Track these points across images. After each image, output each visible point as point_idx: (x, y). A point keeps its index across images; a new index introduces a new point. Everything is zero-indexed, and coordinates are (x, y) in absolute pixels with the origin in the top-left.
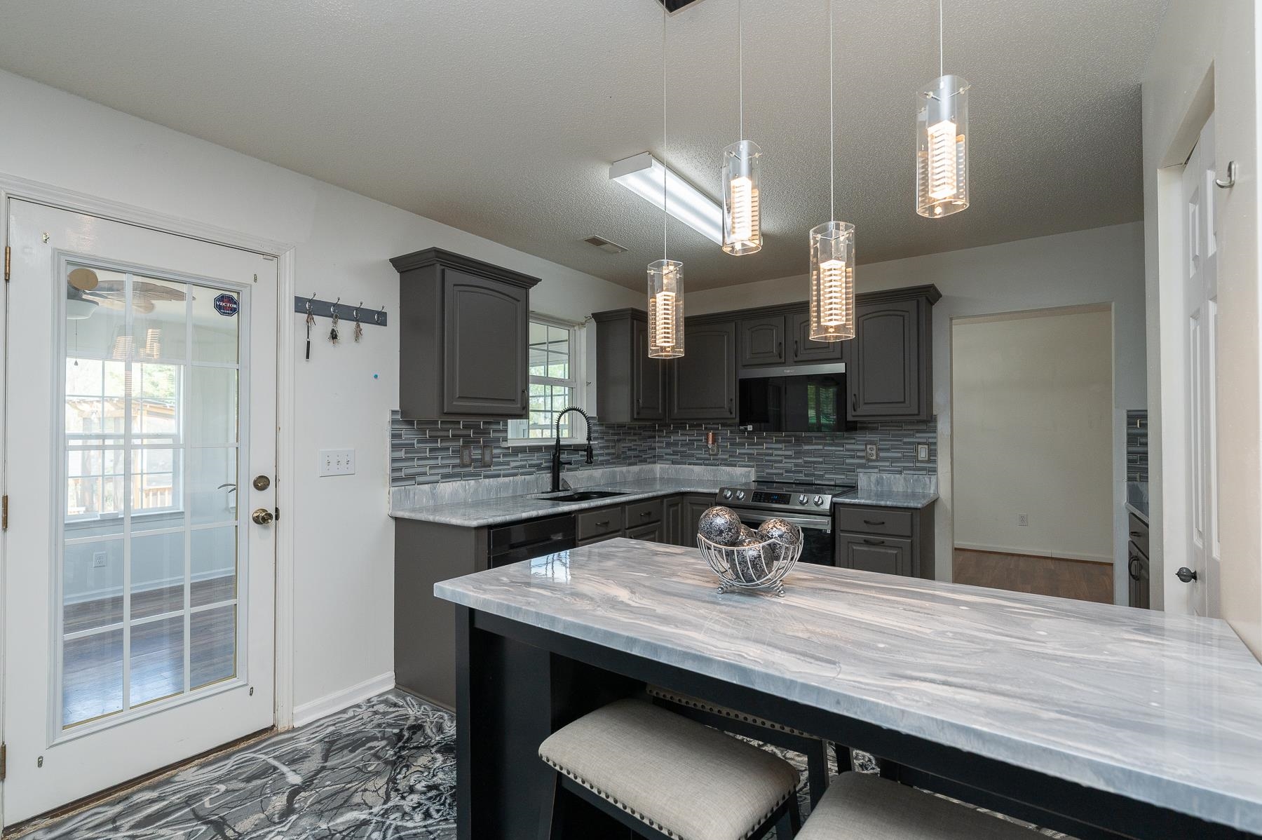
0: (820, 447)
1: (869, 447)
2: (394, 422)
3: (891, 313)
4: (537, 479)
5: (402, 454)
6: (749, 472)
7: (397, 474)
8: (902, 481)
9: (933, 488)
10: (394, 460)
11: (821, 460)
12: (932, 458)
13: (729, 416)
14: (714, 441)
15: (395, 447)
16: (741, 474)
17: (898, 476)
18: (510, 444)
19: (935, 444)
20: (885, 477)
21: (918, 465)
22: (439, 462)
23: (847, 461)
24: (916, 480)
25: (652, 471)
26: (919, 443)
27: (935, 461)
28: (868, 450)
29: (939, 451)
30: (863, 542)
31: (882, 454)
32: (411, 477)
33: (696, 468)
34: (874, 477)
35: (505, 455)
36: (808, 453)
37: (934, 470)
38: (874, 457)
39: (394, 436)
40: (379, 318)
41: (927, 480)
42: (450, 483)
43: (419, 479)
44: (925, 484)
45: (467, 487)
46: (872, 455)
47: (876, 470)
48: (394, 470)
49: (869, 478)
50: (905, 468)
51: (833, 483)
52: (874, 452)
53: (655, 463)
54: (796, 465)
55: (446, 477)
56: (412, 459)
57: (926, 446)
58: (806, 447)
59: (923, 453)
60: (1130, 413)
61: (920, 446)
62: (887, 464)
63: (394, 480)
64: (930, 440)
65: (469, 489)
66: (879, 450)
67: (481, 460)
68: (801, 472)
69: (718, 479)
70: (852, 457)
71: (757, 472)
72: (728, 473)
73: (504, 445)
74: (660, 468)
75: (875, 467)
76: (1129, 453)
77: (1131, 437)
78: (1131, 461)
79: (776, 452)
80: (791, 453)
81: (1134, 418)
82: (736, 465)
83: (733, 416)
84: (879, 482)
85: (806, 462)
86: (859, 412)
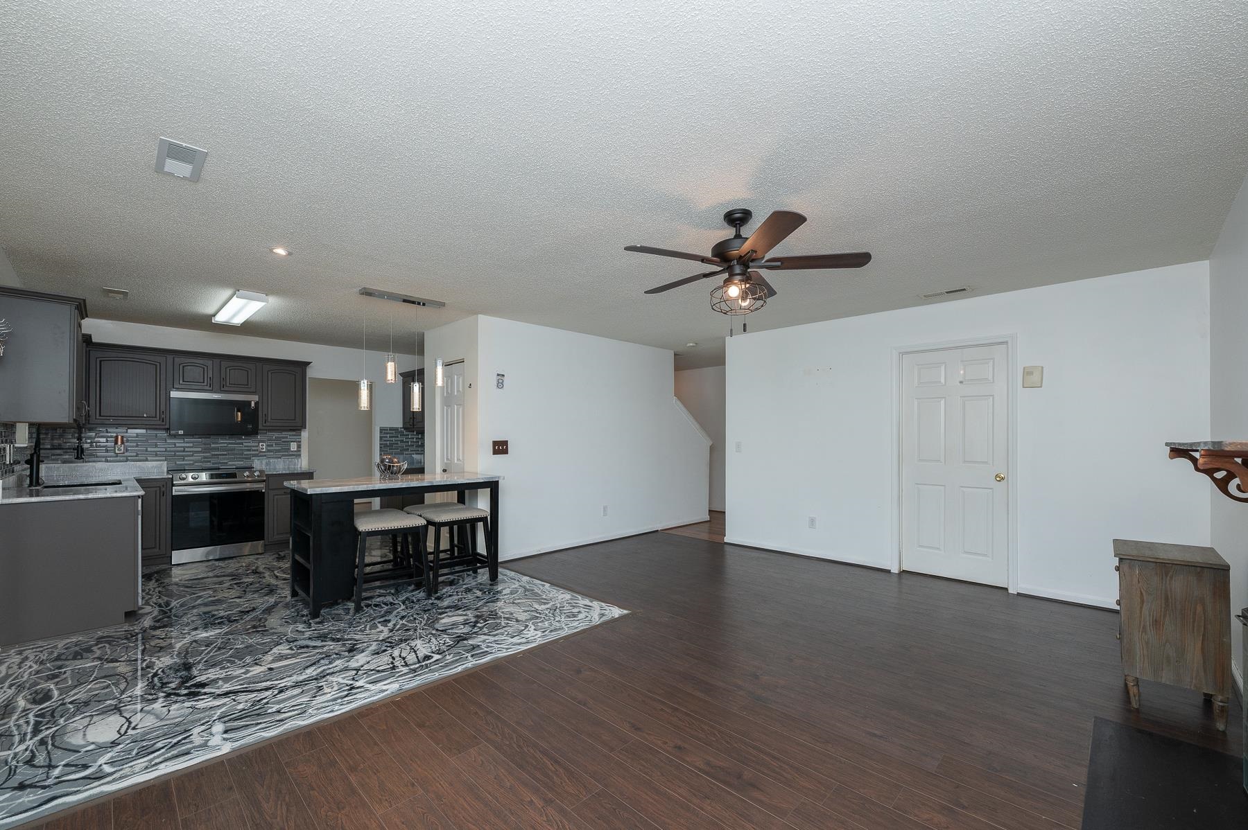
0: (225, 445)
1: (260, 444)
6: (163, 464)
8: (281, 461)
9: (299, 463)
12: (298, 449)
13: (160, 422)
16: (152, 467)
17: (279, 460)
19: (300, 442)
20: (271, 461)
21: (291, 453)
23: (246, 453)
24: (290, 461)
27: (300, 451)
28: (260, 446)
29: (302, 446)
31: (269, 448)
33: (99, 465)
34: (264, 462)
36: (217, 449)
37: (300, 455)
38: (264, 450)
41: (296, 460)
44: (295, 462)
46: (262, 449)
47: (265, 458)
49: (261, 462)
50: (283, 455)
51: (234, 467)
52: (264, 447)
54: (205, 457)
57: (295, 443)
58: (214, 446)
59: (294, 447)
60: (381, 428)
61: (292, 443)
62: (272, 454)
64: (298, 440)
66: (268, 446)
68: (210, 462)
70: (249, 450)
71: (168, 463)
72: (139, 467)
74: (46, 467)
75: (265, 456)
76: (380, 444)
77: (381, 438)
78: (380, 447)
79: (186, 449)
80: (200, 449)
81: (382, 430)
82: (147, 460)
83: (164, 423)
84: (267, 464)
85: (213, 455)
86: (268, 424)
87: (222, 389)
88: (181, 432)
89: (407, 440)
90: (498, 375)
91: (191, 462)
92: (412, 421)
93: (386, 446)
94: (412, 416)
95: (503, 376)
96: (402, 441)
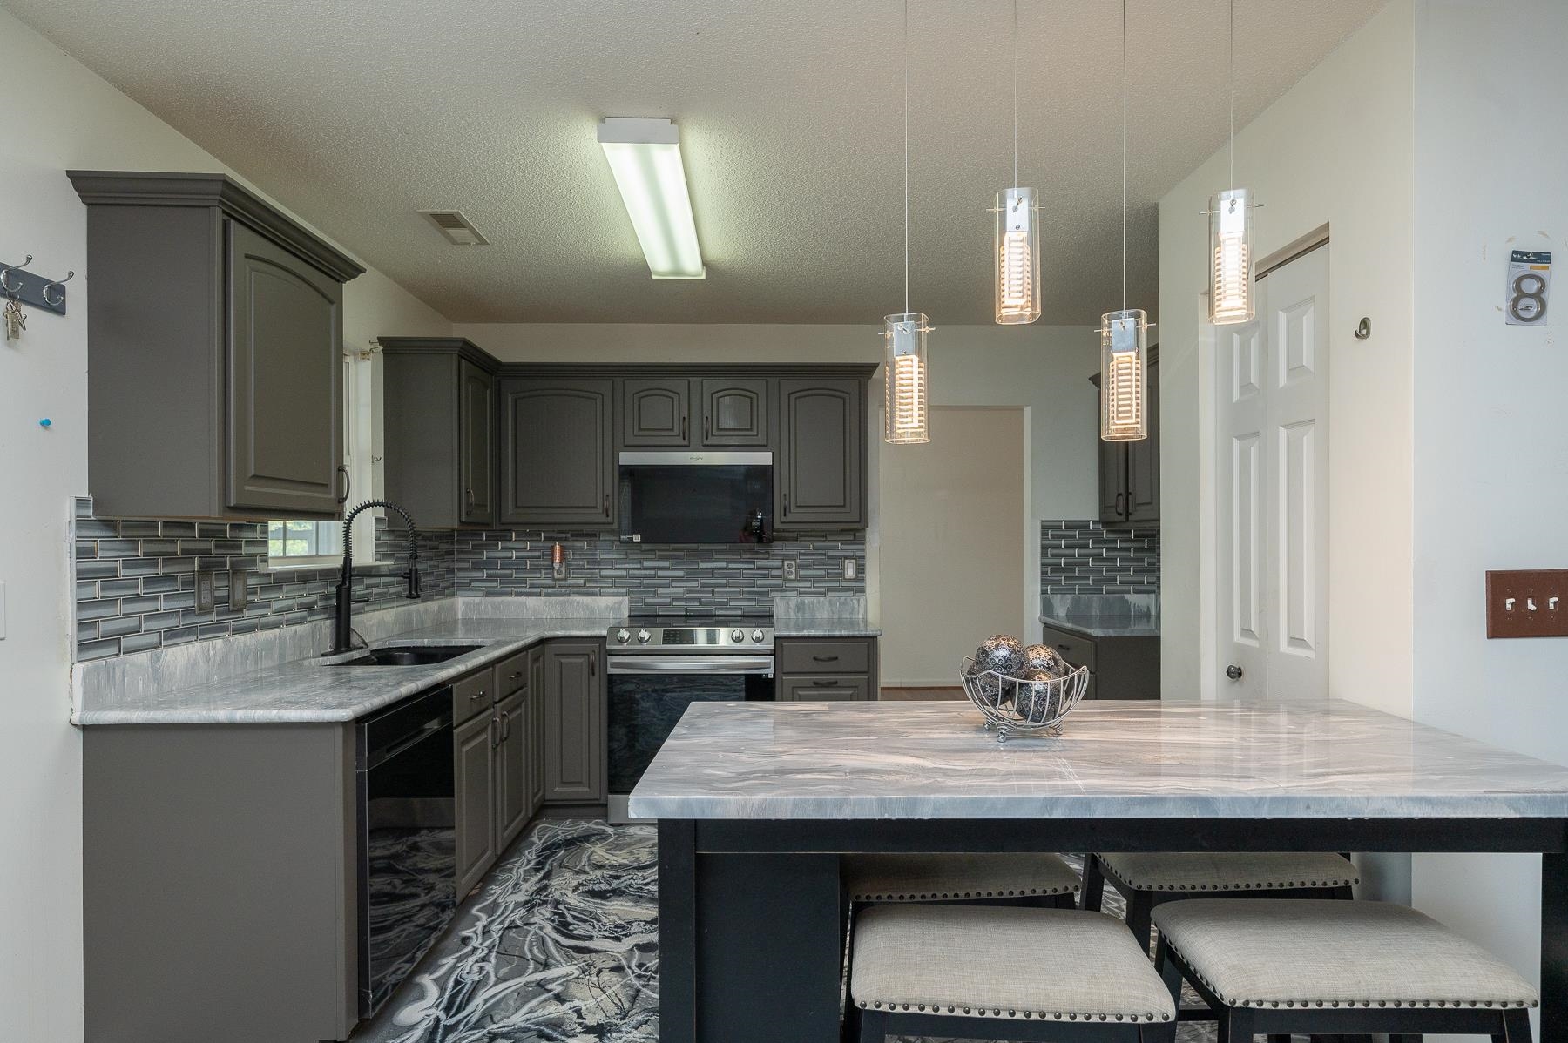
0: (724, 564)
1: (786, 563)
2: (81, 523)
3: (814, 392)
4: (313, 631)
5: (94, 591)
6: (621, 603)
7: (88, 635)
8: (827, 604)
9: (862, 612)
10: (82, 605)
11: (724, 581)
12: (860, 575)
13: (602, 519)
14: (563, 558)
15: (83, 577)
16: (607, 607)
17: (822, 599)
18: (274, 567)
19: (863, 558)
20: (806, 601)
21: (844, 584)
22: (162, 605)
23: (759, 582)
24: (843, 604)
25: (452, 609)
26: (846, 558)
27: (863, 580)
28: (786, 567)
29: (867, 567)
30: (813, 685)
31: (802, 572)
32: (112, 639)
33: (531, 602)
34: (793, 602)
35: (265, 589)
36: (710, 573)
37: (862, 590)
38: (793, 577)
39: (82, 553)
40: (52, 299)
41: (855, 602)
42: (183, 647)
43: (126, 642)
44: (853, 608)
45: (211, 653)
46: (790, 573)
47: (795, 593)
48: (83, 625)
49: (787, 603)
50: (830, 589)
51: (739, 613)
52: (793, 570)
53: (453, 595)
54: (690, 590)
55: (173, 634)
56: (112, 601)
57: (854, 561)
58: (703, 565)
59: (850, 571)
60: (1045, 524)
61: (847, 561)
62: (809, 584)
63: (84, 646)
64: (859, 554)
65: (214, 655)
66: (799, 567)
67: (226, 600)
68: (696, 599)
69: (570, 616)
70: (765, 577)
71: (630, 602)
72: (588, 607)
73: (261, 568)
74: (465, 603)
75: (794, 589)
76: (1042, 565)
77: (1044, 548)
78: (1044, 573)
79: (660, 573)
80: (681, 573)
81: (1047, 528)
82: (599, 594)
83: (610, 519)
84: (800, 608)
85: (703, 586)
86: (790, 518)
87: (706, 442)
88: (637, 538)
89: (1111, 554)
90: (1519, 257)
91: (668, 600)
92: (1121, 500)
93: (1056, 568)
94: (1122, 490)
95: (1544, 258)
96: (1098, 558)
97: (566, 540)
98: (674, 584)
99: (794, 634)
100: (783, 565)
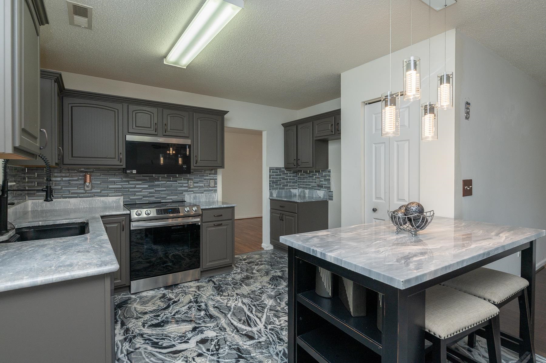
0: (165, 182)
1: (189, 181)
3: (211, 119)
6: (120, 199)
8: (204, 196)
9: (216, 198)
11: (165, 189)
12: (215, 185)
13: (118, 163)
14: (90, 181)
16: (113, 201)
17: (203, 194)
19: (216, 179)
20: (197, 195)
21: (210, 189)
23: (179, 189)
24: (210, 196)
25: (26, 207)
26: (211, 179)
27: (216, 187)
28: (189, 183)
29: (218, 182)
30: (214, 226)
31: (195, 185)
33: (72, 200)
34: (192, 196)
36: (158, 186)
37: (216, 191)
38: (192, 186)
41: (214, 195)
44: (213, 197)
46: (191, 185)
47: (192, 192)
50: (205, 191)
51: (171, 201)
52: (192, 184)
54: (150, 193)
57: (213, 180)
58: (156, 183)
59: (212, 184)
60: (270, 168)
61: (211, 180)
62: (197, 189)
64: (215, 178)
66: (194, 183)
68: (153, 196)
69: (94, 206)
70: (181, 187)
71: (124, 199)
72: (103, 201)
74: (32, 203)
75: (193, 191)
76: (270, 181)
77: (270, 176)
78: (270, 184)
79: (137, 186)
80: (147, 186)
81: (271, 169)
82: (107, 196)
83: (122, 164)
84: (195, 198)
85: (156, 191)
86: (198, 164)
87: (164, 134)
88: (134, 172)
89: (287, 178)
91: (141, 197)
92: (295, 161)
93: (273, 182)
94: (295, 158)
96: (283, 179)
97: (93, 172)
98: (144, 191)
99: (207, 207)
100: (188, 182)
